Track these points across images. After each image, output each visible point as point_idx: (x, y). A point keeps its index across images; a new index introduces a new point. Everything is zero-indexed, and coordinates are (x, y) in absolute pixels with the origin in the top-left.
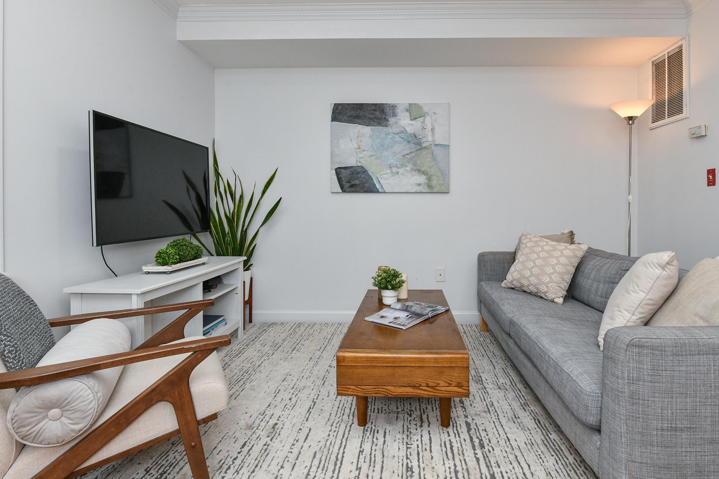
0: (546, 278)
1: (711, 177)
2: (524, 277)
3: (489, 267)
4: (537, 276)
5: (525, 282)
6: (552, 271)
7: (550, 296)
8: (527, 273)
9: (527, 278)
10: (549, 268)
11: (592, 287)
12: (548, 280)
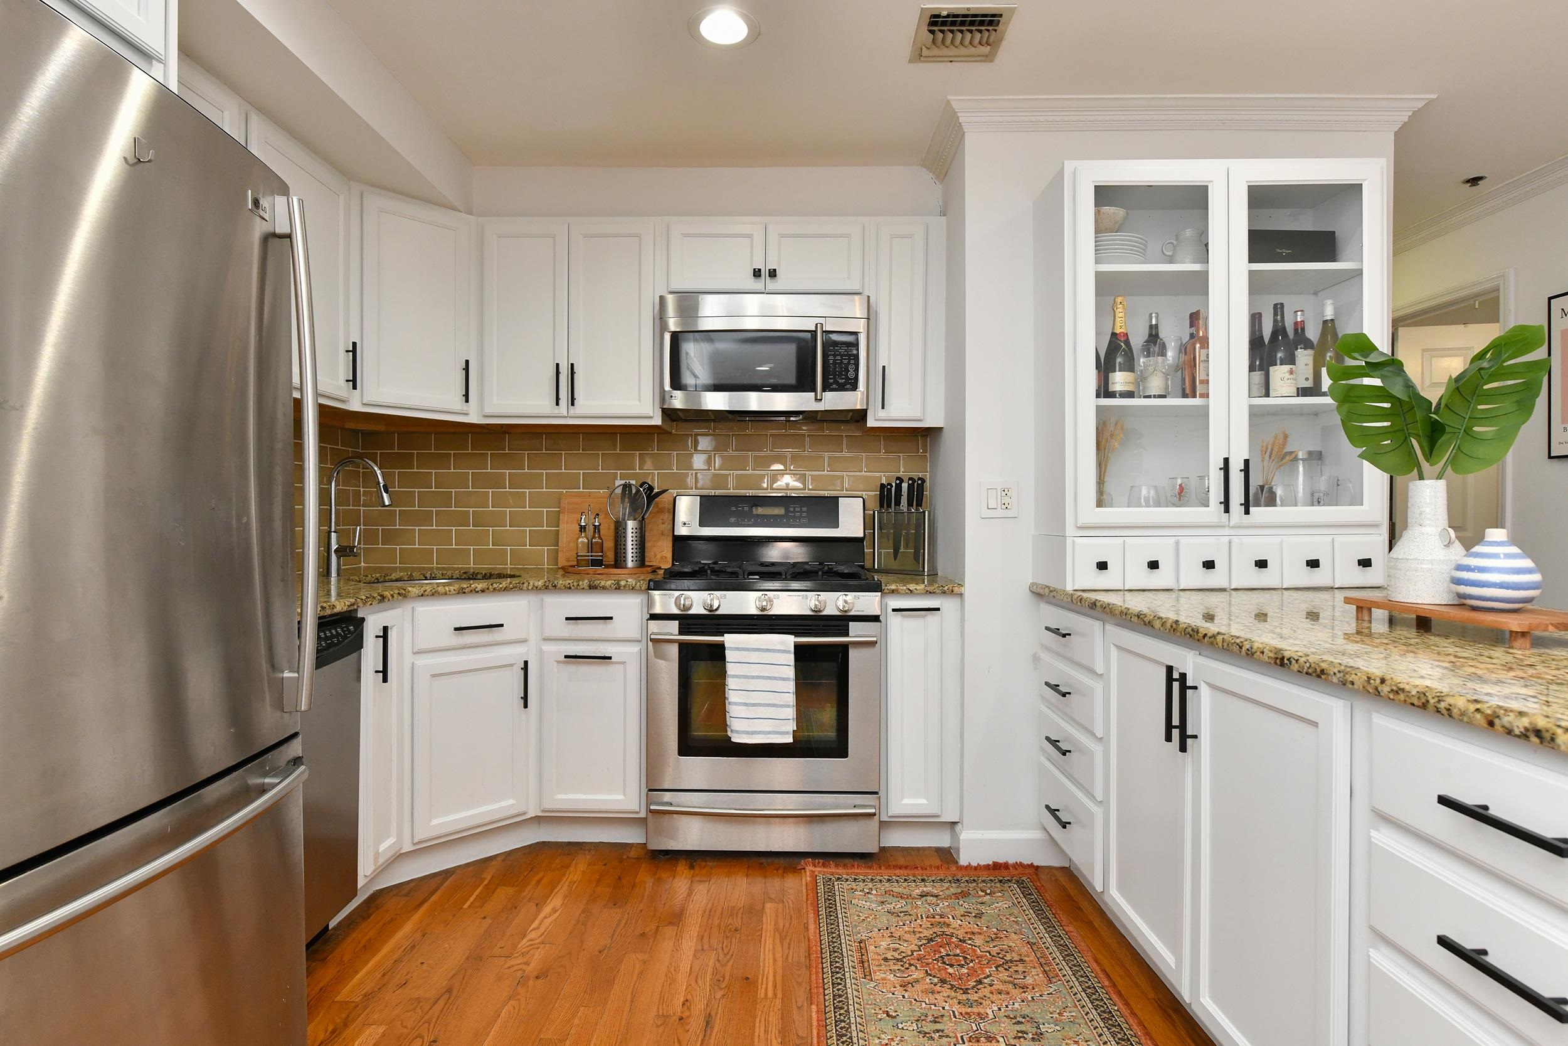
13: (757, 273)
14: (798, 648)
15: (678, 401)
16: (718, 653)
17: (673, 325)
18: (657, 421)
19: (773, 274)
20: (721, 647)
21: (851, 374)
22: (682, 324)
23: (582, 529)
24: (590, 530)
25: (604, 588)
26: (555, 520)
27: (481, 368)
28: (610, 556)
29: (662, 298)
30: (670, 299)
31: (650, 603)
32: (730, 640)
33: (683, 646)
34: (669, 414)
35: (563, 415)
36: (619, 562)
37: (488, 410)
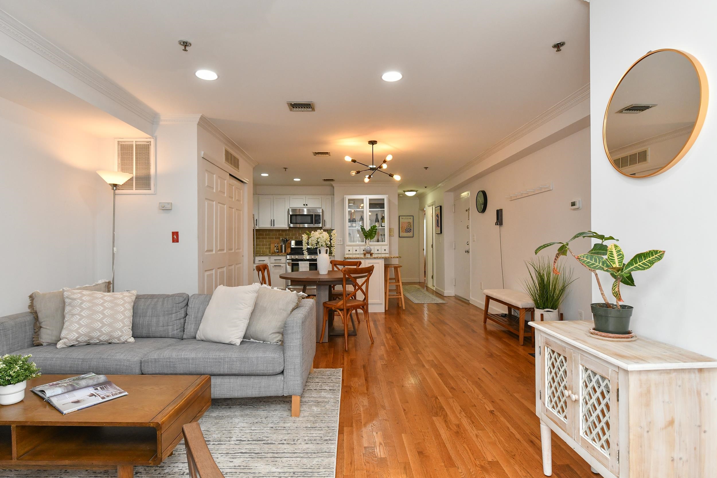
0: (120, 324)
1: (175, 237)
2: (94, 330)
3: (11, 336)
4: (110, 325)
5: (96, 334)
6: (123, 317)
7: (123, 339)
8: (98, 325)
9: (99, 330)
10: (120, 315)
11: (151, 321)
12: (122, 325)
13: (304, 205)
14: (309, 263)
15: (292, 225)
16: (298, 264)
17: (291, 213)
18: (288, 228)
19: (307, 205)
20: (298, 263)
21: (319, 221)
22: (292, 213)
23: (275, 246)
24: (277, 246)
25: (280, 255)
26: (270, 245)
27: (259, 221)
28: (280, 251)
29: (289, 209)
30: (290, 210)
31: (287, 257)
32: (299, 262)
33: (292, 263)
34: (290, 227)
35: (272, 228)
36: (282, 252)
37: (260, 227)
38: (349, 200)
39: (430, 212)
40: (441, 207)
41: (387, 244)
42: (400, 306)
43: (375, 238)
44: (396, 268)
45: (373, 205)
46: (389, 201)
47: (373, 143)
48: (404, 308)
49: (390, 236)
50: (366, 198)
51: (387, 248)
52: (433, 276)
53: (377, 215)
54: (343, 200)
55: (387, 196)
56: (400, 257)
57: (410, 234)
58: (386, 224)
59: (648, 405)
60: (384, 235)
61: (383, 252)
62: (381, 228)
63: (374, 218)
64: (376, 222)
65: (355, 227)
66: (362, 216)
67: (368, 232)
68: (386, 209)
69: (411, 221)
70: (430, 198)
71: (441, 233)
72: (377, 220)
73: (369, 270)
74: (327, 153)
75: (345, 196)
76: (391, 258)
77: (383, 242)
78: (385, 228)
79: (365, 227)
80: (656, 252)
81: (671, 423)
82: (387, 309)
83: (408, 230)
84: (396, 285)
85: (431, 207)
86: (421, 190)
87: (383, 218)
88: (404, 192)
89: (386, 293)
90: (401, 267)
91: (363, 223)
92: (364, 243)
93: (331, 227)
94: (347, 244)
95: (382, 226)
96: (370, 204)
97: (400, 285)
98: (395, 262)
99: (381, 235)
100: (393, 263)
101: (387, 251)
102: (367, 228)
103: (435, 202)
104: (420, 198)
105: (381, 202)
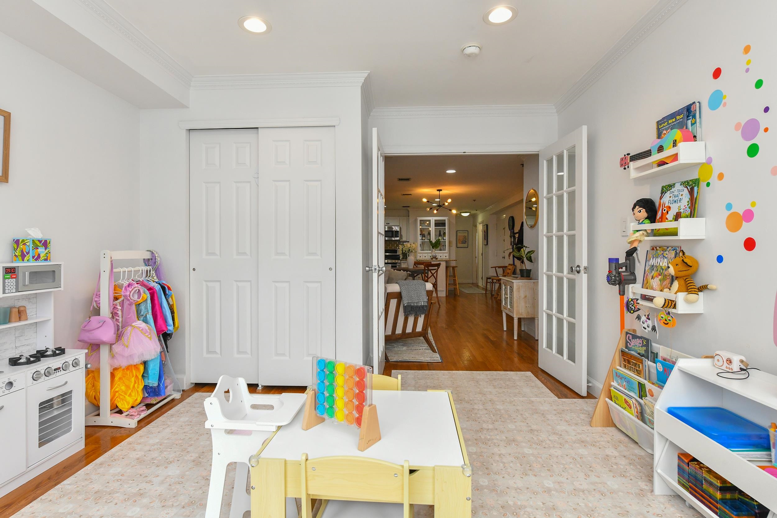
13: (387, 224)
19: (389, 224)
21: (398, 236)
38: (420, 221)
39: (480, 228)
40: (487, 225)
41: (447, 252)
42: (456, 294)
43: (439, 248)
44: (453, 268)
45: (438, 224)
46: (449, 220)
47: (439, 190)
48: (459, 295)
49: (450, 246)
50: (433, 219)
51: (447, 255)
52: (482, 277)
53: (440, 231)
54: (416, 220)
55: (448, 218)
56: (456, 260)
57: (465, 245)
58: (447, 238)
59: (519, 291)
60: (445, 246)
61: (445, 258)
62: (443, 240)
63: (438, 233)
64: (439, 236)
65: (425, 240)
66: (429, 232)
67: (434, 243)
68: (447, 227)
69: (466, 235)
70: (480, 218)
71: (487, 244)
72: (440, 235)
73: (438, 265)
74: (410, 194)
75: (417, 218)
76: (450, 261)
77: (444, 250)
78: (446, 240)
79: (431, 240)
80: (533, 251)
81: (526, 296)
82: (447, 295)
83: (464, 242)
84: (453, 279)
85: (482, 224)
86: (474, 212)
87: (444, 233)
88: (461, 213)
89: (446, 285)
90: (457, 267)
91: (430, 237)
92: (431, 251)
93: (406, 240)
94: (419, 252)
95: (443, 239)
96: (435, 223)
97: (456, 279)
98: (453, 264)
99: (443, 246)
100: (451, 265)
101: (447, 258)
102: (433, 240)
103: (483, 221)
104: (473, 217)
105: (444, 222)
